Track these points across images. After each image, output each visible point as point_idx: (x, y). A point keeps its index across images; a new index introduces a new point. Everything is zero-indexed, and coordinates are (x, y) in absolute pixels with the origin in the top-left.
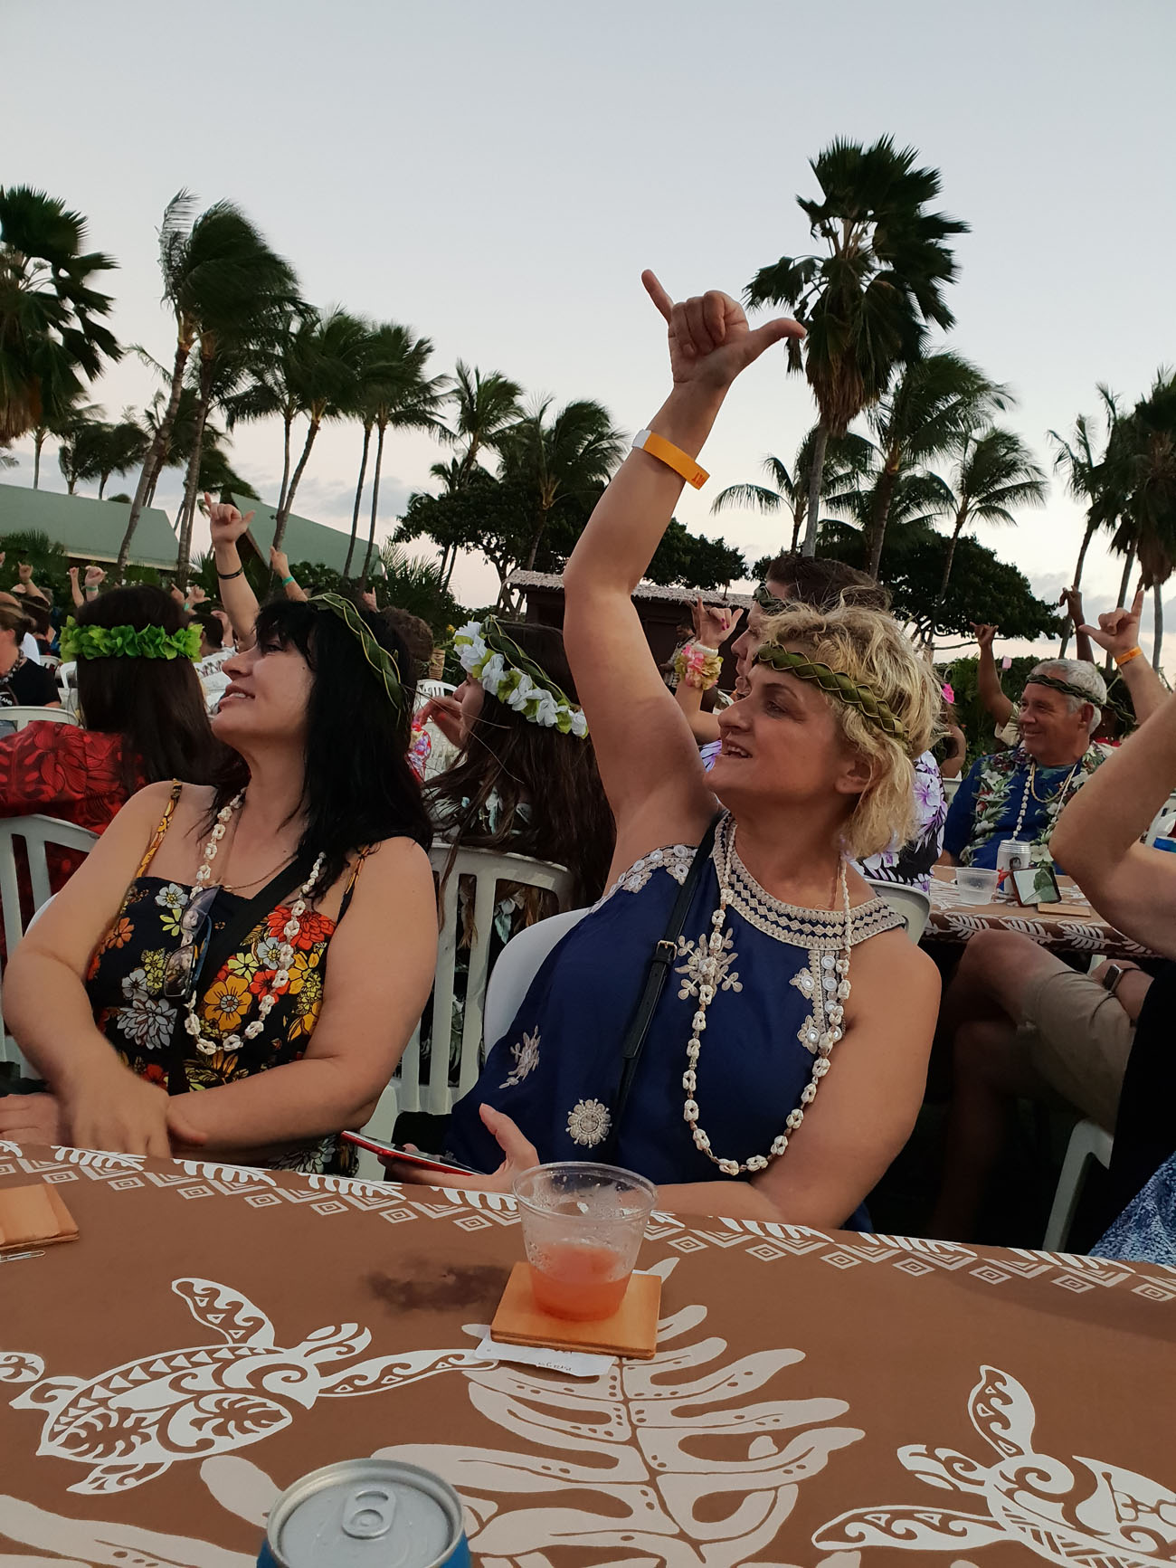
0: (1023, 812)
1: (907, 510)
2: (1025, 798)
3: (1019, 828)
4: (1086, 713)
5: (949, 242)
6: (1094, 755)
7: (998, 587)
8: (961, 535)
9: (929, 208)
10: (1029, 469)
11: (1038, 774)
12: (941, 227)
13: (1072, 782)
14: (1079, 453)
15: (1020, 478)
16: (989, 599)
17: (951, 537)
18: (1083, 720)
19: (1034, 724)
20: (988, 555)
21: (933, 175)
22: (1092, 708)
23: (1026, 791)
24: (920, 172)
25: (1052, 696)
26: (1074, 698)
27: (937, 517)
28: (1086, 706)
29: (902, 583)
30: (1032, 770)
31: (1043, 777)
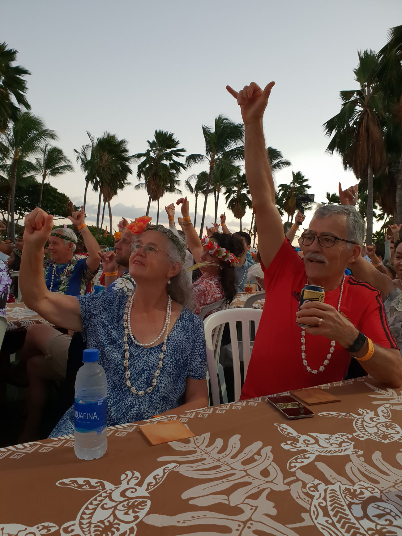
0: (53, 281)
1: (25, 173)
2: (53, 276)
3: (52, 286)
4: (70, 246)
5: (24, 77)
6: (75, 259)
7: (59, 201)
8: (45, 182)
9: (14, 64)
10: (66, 160)
11: (57, 267)
12: (20, 71)
13: (68, 269)
14: (83, 157)
15: (63, 164)
16: (56, 205)
17: (41, 183)
18: (70, 248)
19: (53, 249)
20: (55, 190)
21: (15, 52)
22: (72, 244)
23: (53, 273)
24: (11, 50)
25: (58, 240)
26: (66, 240)
27: (36, 175)
28: (70, 243)
29: (26, 199)
30: (55, 266)
31: (59, 268)
